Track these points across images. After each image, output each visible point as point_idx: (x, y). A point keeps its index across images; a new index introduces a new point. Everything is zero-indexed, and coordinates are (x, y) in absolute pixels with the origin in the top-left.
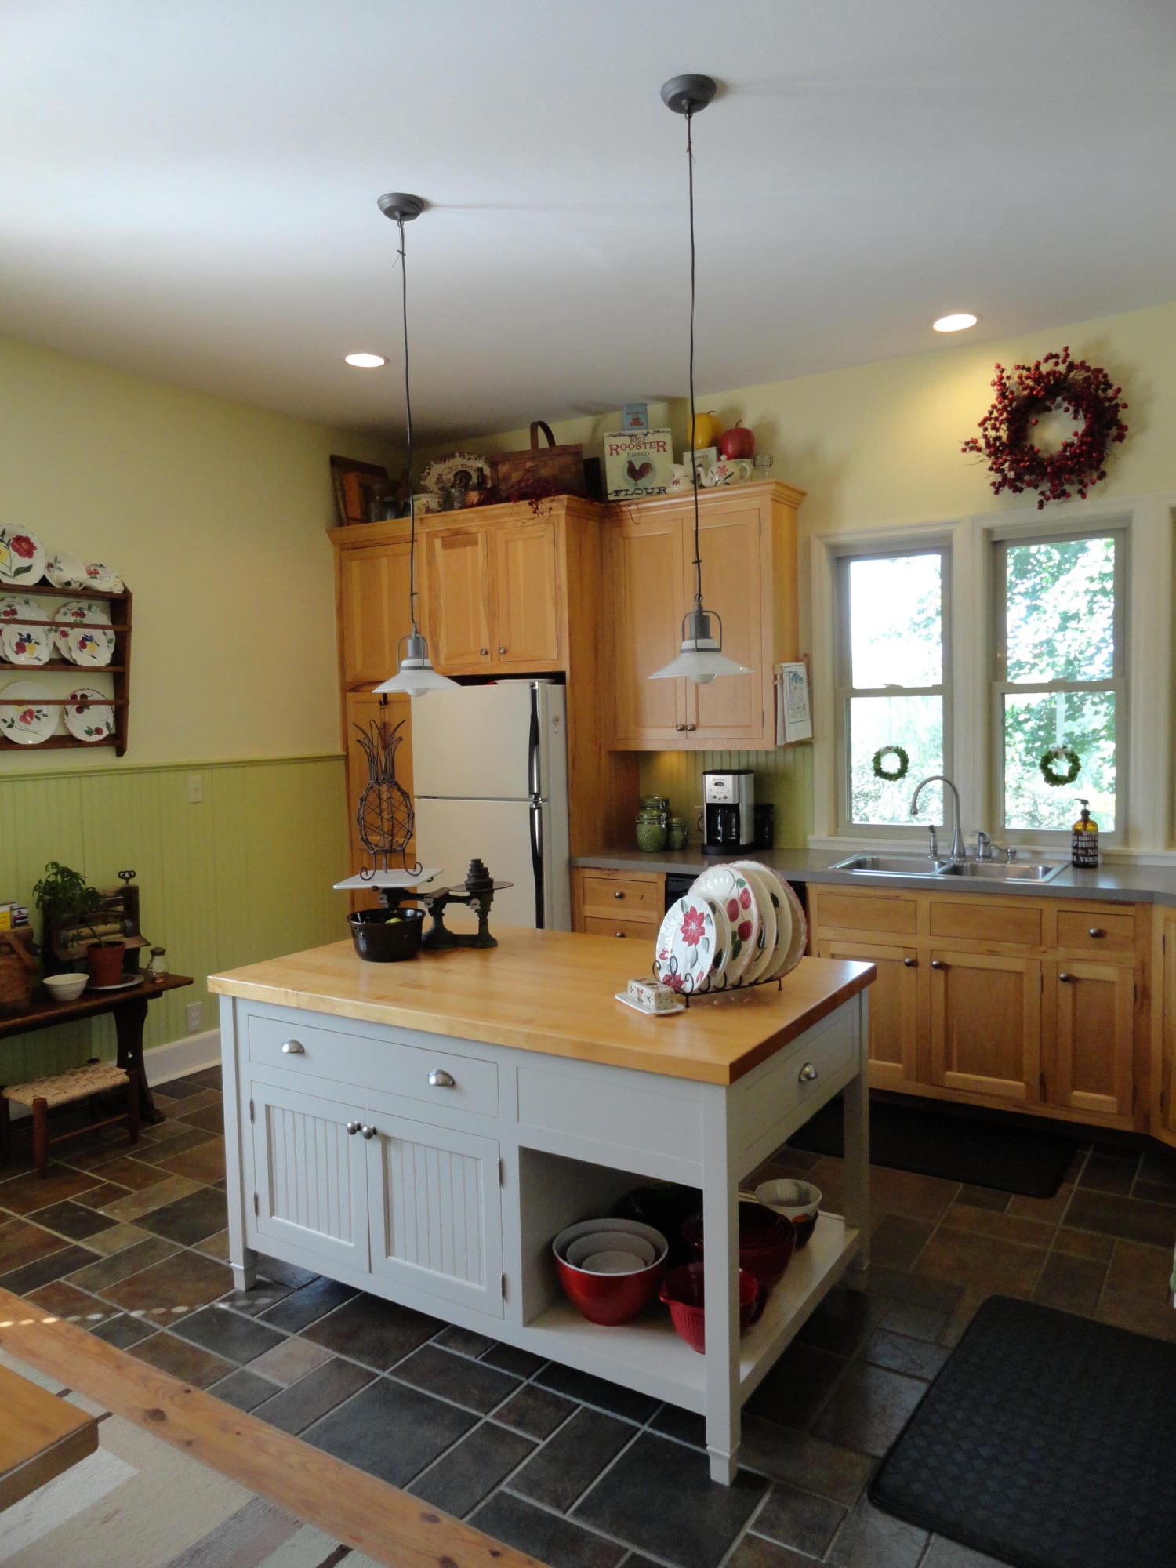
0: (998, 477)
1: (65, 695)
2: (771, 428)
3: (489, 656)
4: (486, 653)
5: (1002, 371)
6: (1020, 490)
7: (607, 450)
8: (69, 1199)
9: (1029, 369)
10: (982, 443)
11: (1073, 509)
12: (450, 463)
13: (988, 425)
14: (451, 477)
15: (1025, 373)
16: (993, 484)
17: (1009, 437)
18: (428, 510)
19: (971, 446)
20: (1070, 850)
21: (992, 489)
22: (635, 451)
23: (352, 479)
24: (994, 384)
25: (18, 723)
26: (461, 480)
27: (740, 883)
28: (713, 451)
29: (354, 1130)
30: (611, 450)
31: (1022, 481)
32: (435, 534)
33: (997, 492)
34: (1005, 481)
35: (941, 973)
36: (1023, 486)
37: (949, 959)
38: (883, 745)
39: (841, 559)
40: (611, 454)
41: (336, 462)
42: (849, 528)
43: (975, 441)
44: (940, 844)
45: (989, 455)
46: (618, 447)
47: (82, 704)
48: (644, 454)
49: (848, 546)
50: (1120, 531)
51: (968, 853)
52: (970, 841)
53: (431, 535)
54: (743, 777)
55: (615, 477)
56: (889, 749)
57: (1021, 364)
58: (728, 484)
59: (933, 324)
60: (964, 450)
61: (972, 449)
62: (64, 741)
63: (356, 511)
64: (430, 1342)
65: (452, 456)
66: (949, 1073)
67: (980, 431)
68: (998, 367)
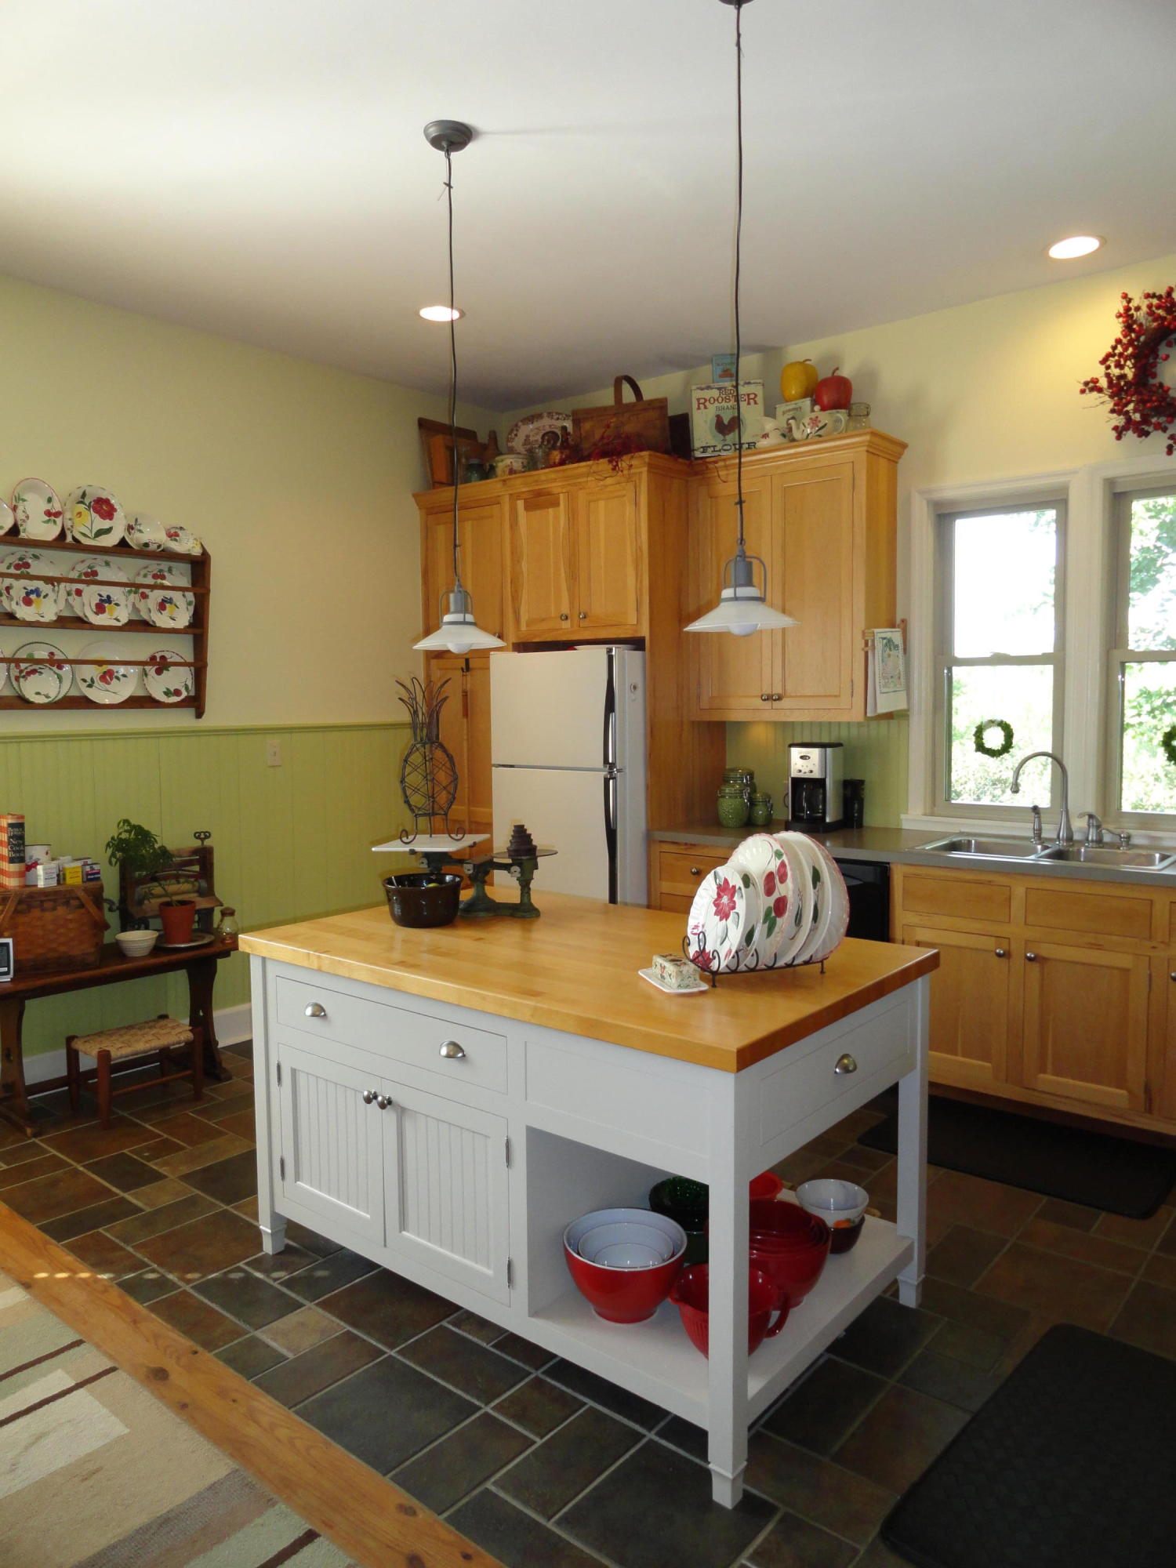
0: (1119, 421)
1: (145, 657)
2: (871, 376)
3: (569, 621)
4: (567, 618)
5: (1130, 301)
6: (1147, 434)
7: (695, 405)
8: (125, 1151)
9: (1160, 297)
10: (1103, 383)
12: (536, 424)
13: (1111, 362)
14: (539, 438)
15: (1155, 301)
16: (1116, 428)
17: (1135, 375)
18: (512, 471)
19: (1092, 386)
21: (1114, 434)
22: (724, 404)
23: (439, 440)
24: (1119, 316)
25: (98, 683)
26: (549, 441)
27: (778, 854)
28: (807, 402)
29: (368, 1100)
30: (699, 404)
31: (1149, 423)
32: (518, 496)
33: (1119, 438)
34: (1129, 424)
35: (1036, 966)
36: (1150, 429)
37: (1045, 951)
38: (986, 719)
39: (944, 516)
40: (699, 408)
41: (423, 424)
42: (952, 485)
43: (1095, 381)
44: (1044, 826)
45: (1111, 397)
46: (706, 400)
47: (161, 665)
48: (735, 407)
49: (953, 503)
51: (1076, 837)
52: (1079, 824)
53: (514, 497)
54: (829, 750)
55: (703, 433)
56: (992, 723)
57: (1151, 292)
58: (820, 436)
59: (1048, 253)
60: (1083, 392)
61: (1092, 390)
62: (141, 702)
63: (442, 475)
64: (444, 1323)
65: (540, 416)
66: (1042, 1075)
67: (1103, 368)
68: (1125, 296)
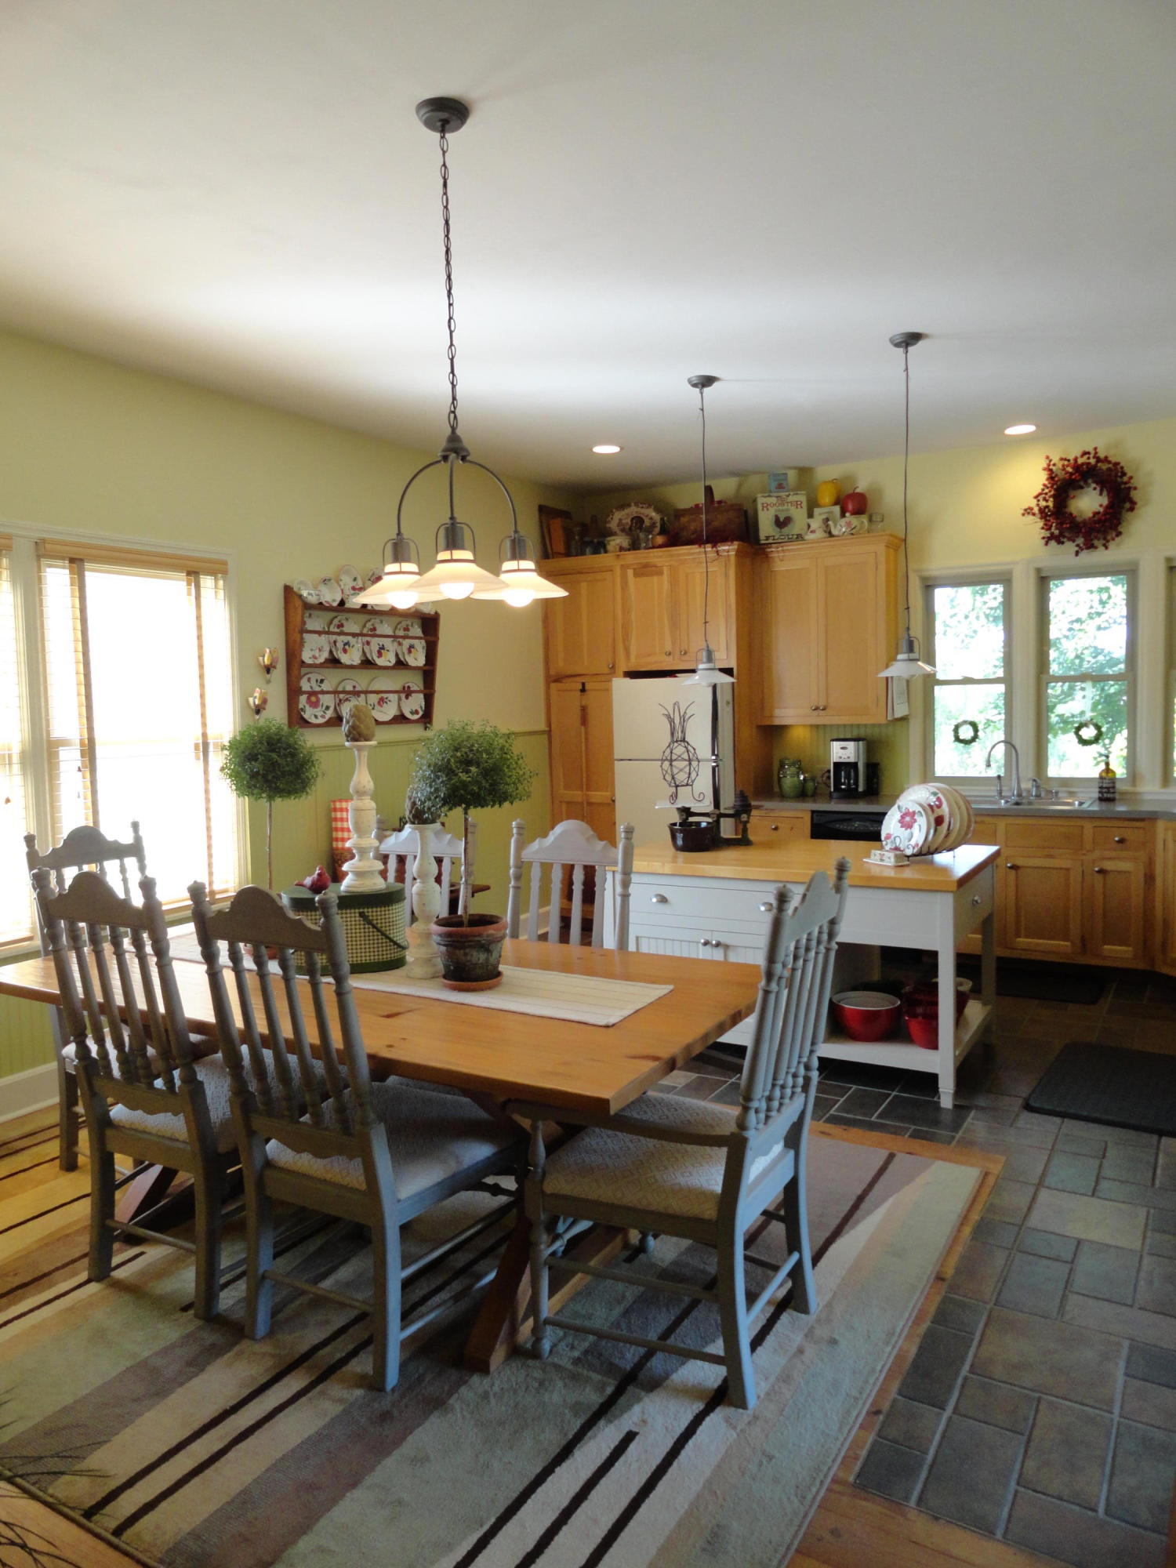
0: (1048, 534)
1: (398, 687)
2: (879, 492)
3: (671, 657)
4: (670, 654)
5: (1050, 461)
6: (1063, 543)
7: (760, 507)
9: (1069, 461)
10: (1036, 510)
11: (1099, 556)
12: (627, 511)
13: (1041, 498)
14: (629, 521)
15: (1066, 463)
16: (1044, 538)
17: (1054, 507)
18: (621, 549)
19: (1028, 511)
20: (1097, 790)
21: (1043, 541)
22: (780, 508)
23: (557, 524)
24: (1045, 469)
25: (377, 707)
26: (636, 524)
27: (935, 794)
28: (837, 509)
29: (706, 943)
30: (763, 507)
31: (1064, 537)
32: (627, 567)
33: (1046, 544)
34: (1052, 537)
35: (1013, 872)
36: (1065, 540)
37: (1019, 862)
38: (960, 720)
39: (929, 586)
40: (763, 510)
41: (542, 509)
42: (936, 565)
43: (1031, 509)
44: (1004, 788)
45: (1041, 518)
46: (768, 505)
47: (407, 692)
48: (788, 510)
49: (935, 578)
50: (1129, 573)
51: (1024, 794)
52: (1026, 785)
53: (624, 568)
54: (861, 743)
55: (766, 527)
56: (965, 722)
57: (1064, 457)
58: (852, 534)
59: (1005, 430)
60: (1023, 515)
61: (1028, 513)
62: (400, 719)
63: (560, 547)
65: (629, 505)
66: (1019, 939)
67: (1035, 501)
68: (1047, 457)
